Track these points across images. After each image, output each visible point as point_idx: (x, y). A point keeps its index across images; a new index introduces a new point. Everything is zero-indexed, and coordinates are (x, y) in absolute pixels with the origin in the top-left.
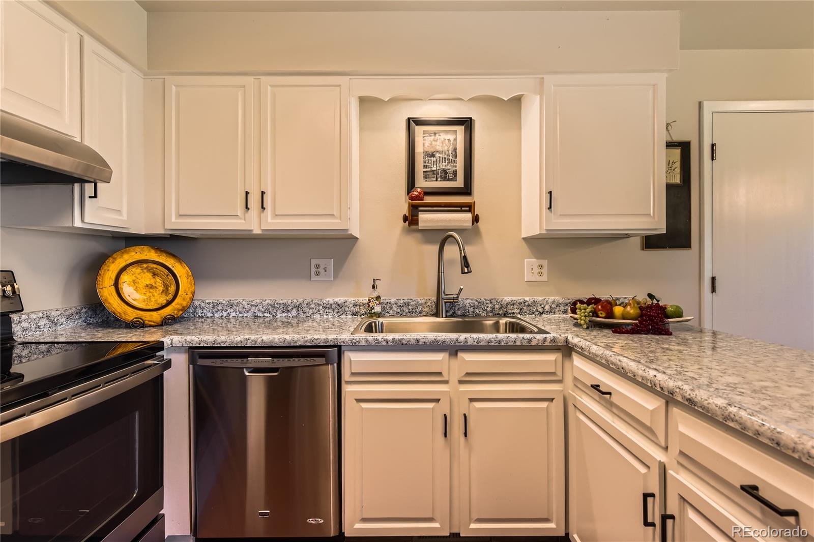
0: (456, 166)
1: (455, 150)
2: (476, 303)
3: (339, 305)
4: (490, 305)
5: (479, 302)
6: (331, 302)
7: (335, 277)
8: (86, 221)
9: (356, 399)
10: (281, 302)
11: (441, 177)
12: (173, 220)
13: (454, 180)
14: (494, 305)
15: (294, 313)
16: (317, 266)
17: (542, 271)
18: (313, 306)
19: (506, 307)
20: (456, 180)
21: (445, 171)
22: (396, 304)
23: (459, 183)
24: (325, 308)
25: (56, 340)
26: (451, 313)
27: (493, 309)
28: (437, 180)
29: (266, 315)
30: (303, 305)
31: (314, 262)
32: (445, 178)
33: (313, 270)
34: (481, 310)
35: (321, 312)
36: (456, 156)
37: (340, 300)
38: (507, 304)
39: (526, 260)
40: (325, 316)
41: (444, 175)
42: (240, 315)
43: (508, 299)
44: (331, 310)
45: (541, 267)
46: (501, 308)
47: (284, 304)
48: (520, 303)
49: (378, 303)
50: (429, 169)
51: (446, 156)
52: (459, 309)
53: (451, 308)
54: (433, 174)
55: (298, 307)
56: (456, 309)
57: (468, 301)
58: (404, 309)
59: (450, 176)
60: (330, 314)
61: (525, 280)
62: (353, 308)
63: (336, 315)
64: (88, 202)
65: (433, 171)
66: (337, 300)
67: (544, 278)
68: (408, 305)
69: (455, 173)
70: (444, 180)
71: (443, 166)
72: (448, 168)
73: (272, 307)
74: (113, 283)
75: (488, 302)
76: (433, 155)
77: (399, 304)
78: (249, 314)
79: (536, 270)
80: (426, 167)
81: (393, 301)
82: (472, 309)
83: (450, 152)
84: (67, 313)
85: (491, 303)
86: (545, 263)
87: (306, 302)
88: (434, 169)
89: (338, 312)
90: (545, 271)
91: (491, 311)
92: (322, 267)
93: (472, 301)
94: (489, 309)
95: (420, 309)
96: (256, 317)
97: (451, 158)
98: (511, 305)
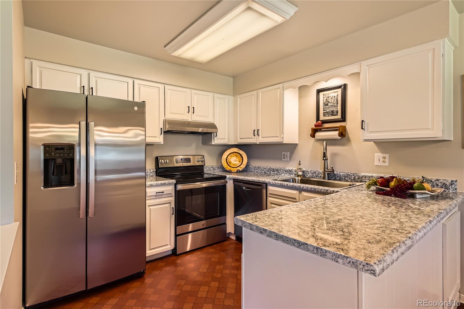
0: (338, 109)
1: (337, 100)
2: (346, 175)
3: (290, 171)
4: (353, 176)
5: (347, 174)
6: (287, 169)
7: (290, 159)
8: (215, 143)
9: (270, 202)
10: (272, 168)
11: (331, 114)
12: (239, 140)
13: (337, 115)
14: (355, 177)
15: (276, 172)
16: (284, 155)
17: (385, 160)
18: (281, 170)
19: (362, 178)
20: (338, 115)
21: (333, 111)
22: (310, 172)
23: (339, 117)
24: (285, 171)
25: (215, 174)
26: (334, 178)
27: (355, 178)
28: (329, 116)
29: (268, 172)
30: (279, 170)
31: (283, 153)
32: (333, 115)
33: (283, 156)
34: (348, 178)
35: (284, 173)
36: (338, 104)
37: (290, 168)
38: (362, 177)
39: (375, 154)
40: (285, 175)
41: (333, 113)
42: (261, 172)
43: (363, 174)
44: (287, 172)
45: (384, 158)
46: (359, 178)
47: (273, 169)
48: (370, 177)
49: (300, 171)
50: (326, 111)
51: (333, 104)
52: (337, 177)
53: (334, 176)
54: (327, 113)
55: (277, 170)
56: (336, 176)
57: (342, 173)
58: (314, 174)
59: (335, 113)
60: (287, 174)
61: (375, 165)
62: (295, 173)
63: (289, 175)
64: (215, 137)
65: (327, 112)
66: (289, 168)
67: (387, 164)
68: (315, 173)
69: (337, 112)
70: (332, 116)
71: (332, 109)
72: (334, 109)
73: (270, 169)
74: (226, 159)
75: (352, 174)
76: (327, 105)
77: (312, 172)
78: (263, 172)
79: (382, 160)
80: (324, 110)
81: (309, 171)
82: (344, 178)
83: (335, 102)
84: (218, 167)
85: (353, 175)
86: (387, 156)
87: (279, 169)
88: (328, 111)
89: (290, 174)
90: (387, 160)
91: (354, 180)
92: (285, 155)
93: (344, 174)
94: (352, 178)
95: (320, 175)
96: (265, 173)
97: (335, 105)
98: (365, 177)
